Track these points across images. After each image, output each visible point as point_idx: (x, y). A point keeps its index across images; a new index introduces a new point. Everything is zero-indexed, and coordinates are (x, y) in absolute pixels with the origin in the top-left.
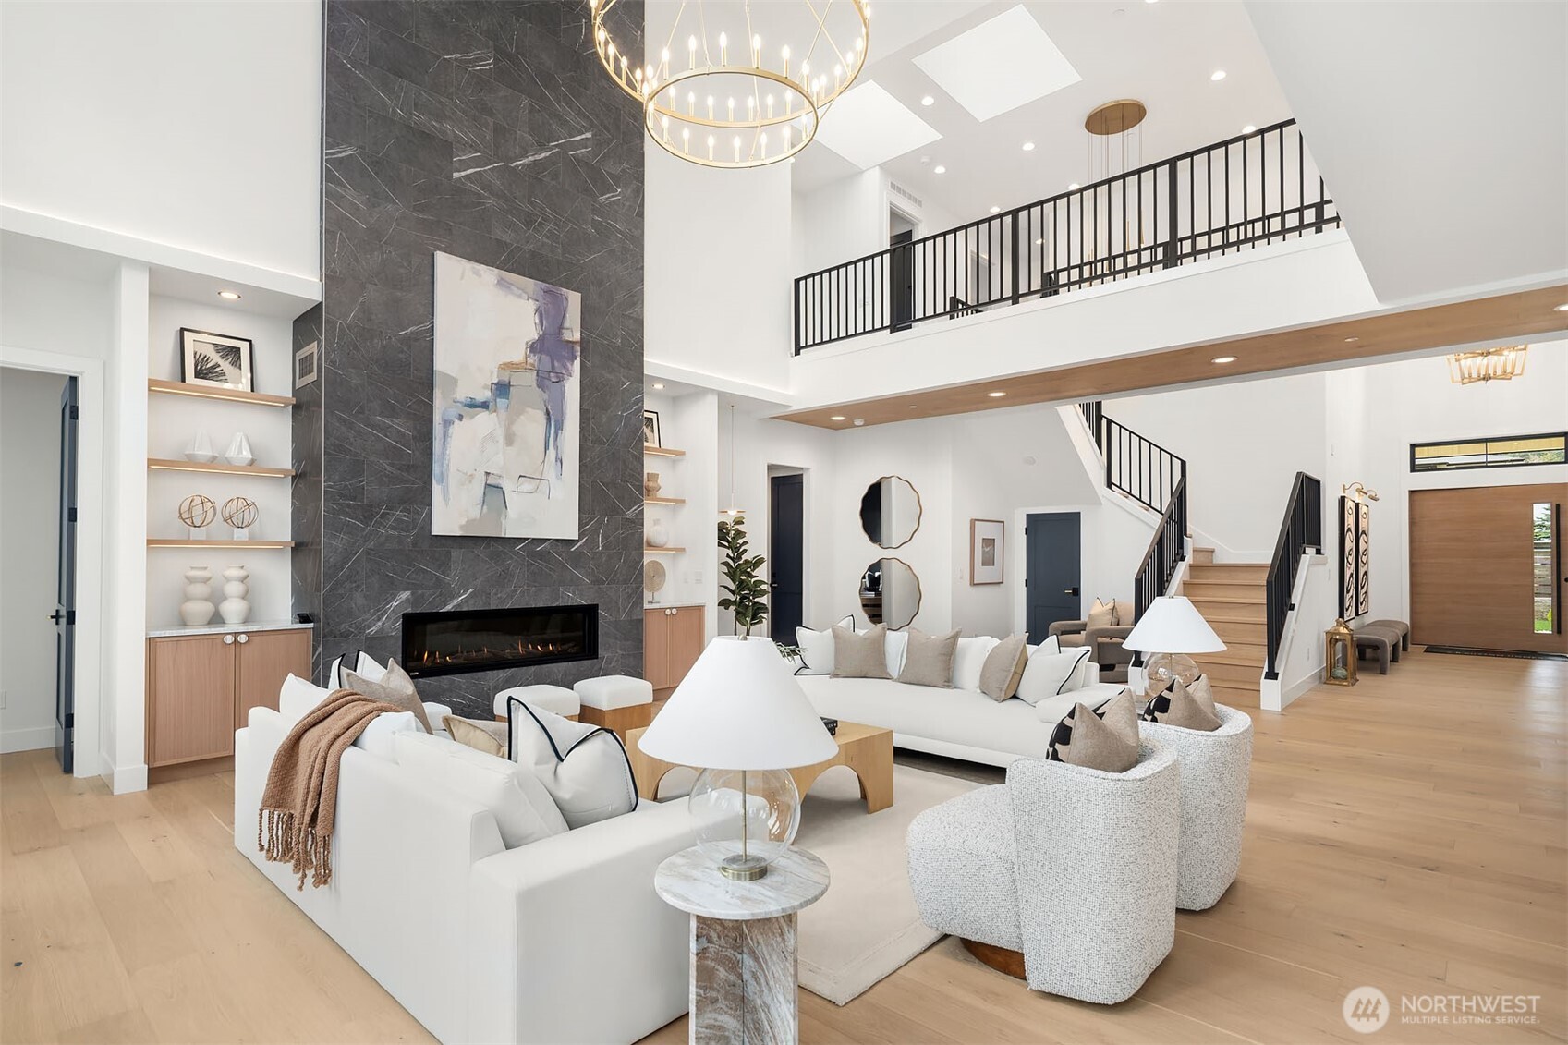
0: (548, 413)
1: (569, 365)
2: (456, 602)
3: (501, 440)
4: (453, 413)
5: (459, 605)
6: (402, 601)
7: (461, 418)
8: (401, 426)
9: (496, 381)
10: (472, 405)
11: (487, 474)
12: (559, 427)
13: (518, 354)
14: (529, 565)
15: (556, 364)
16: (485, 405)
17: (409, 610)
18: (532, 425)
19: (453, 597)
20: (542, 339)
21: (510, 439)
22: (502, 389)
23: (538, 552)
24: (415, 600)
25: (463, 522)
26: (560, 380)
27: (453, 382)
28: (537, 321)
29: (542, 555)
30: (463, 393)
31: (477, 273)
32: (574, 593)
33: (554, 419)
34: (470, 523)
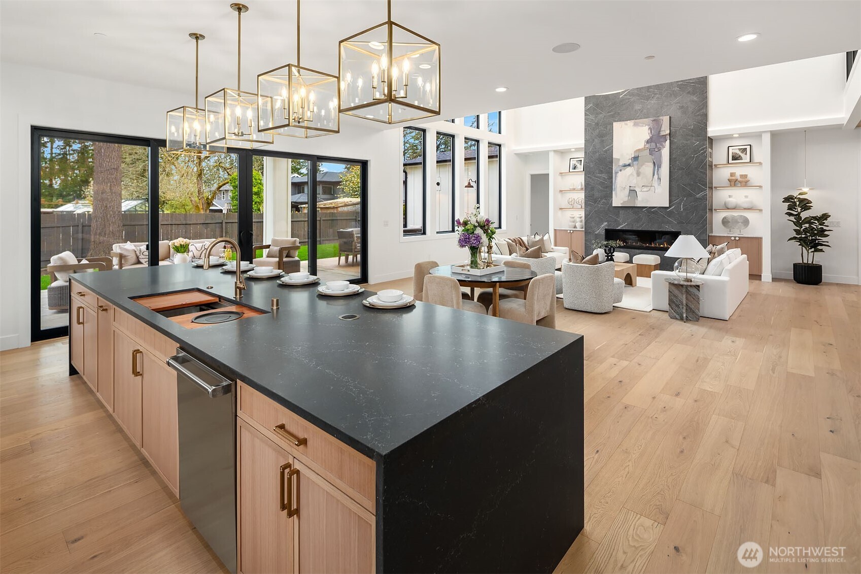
0: (654, 163)
1: (664, 144)
2: (621, 226)
3: (635, 175)
4: (619, 169)
5: (622, 227)
6: (605, 225)
7: (621, 170)
8: (604, 176)
9: (633, 156)
10: (625, 166)
11: (630, 187)
12: (659, 167)
13: (641, 145)
14: (648, 216)
15: (658, 145)
16: (629, 165)
17: (607, 228)
18: (648, 168)
19: (620, 225)
20: (651, 138)
21: (638, 174)
22: (636, 158)
23: (651, 211)
24: (608, 225)
25: (622, 202)
26: (659, 150)
27: (619, 160)
28: (649, 132)
29: (653, 212)
30: (621, 163)
31: (627, 124)
32: (669, 226)
33: (657, 165)
34: (624, 202)
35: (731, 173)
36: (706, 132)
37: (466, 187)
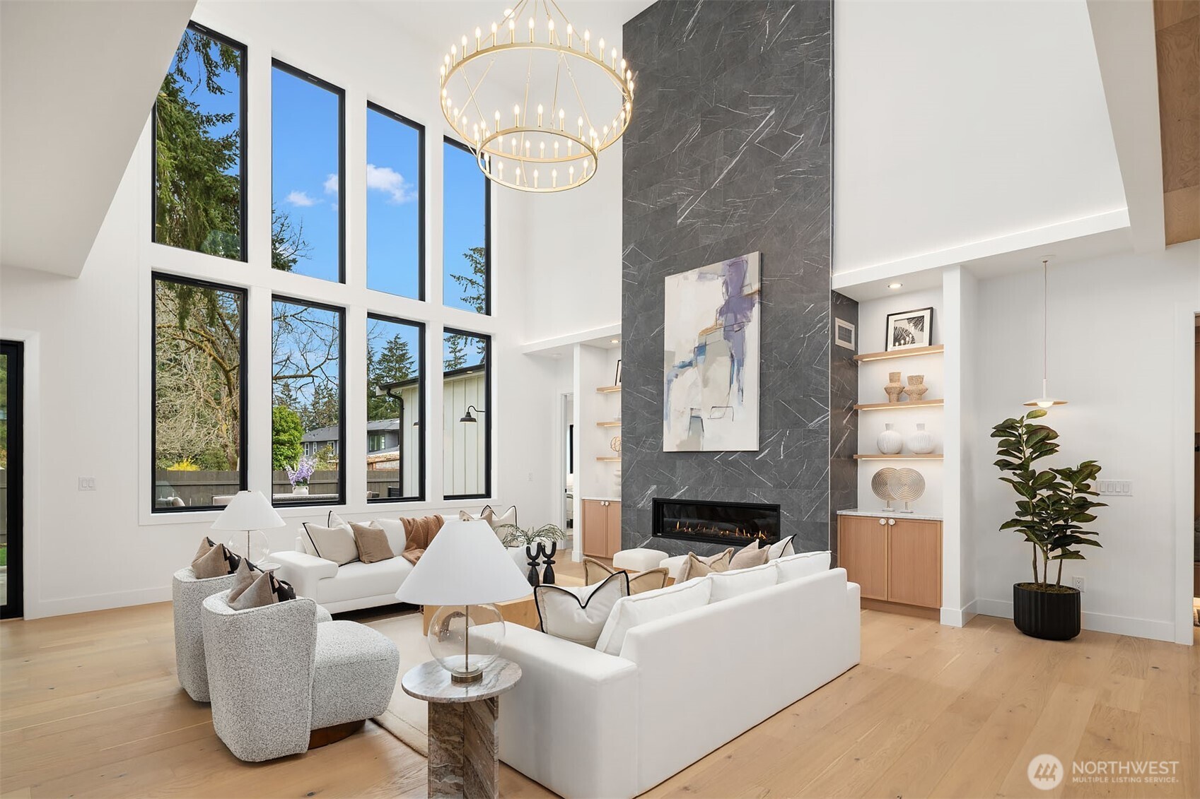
0: (732, 356)
1: (748, 313)
2: (679, 493)
3: (700, 384)
4: (673, 374)
5: (680, 496)
6: (652, 491)
7: (677, 376)
8: (651, 389)
9: (697, 346)
10: (684, 366)
11: (692, 409)
12: (741, 364)
13: (710, 320)
14: (724, 470)
15: (739, 316)
16: (690, 364)
17: (656, 496)
18: (721, 367)
19: (677, 491)
20: (727, 303)
21: (706, 382)
22: (701, 349)
23: (727, 459)
24: (657, 491)
25: (678, 442)
26: (741, 328)
27: (673, 354)
28: (724, 290)
29: (732, 464)
30: (677, 362)
31: (686, 278)
32: (758, 494)
33: (737, 360)
34: (682, 443)
35: (890, 374)
36: (827, 281)
37: (463, 420)
